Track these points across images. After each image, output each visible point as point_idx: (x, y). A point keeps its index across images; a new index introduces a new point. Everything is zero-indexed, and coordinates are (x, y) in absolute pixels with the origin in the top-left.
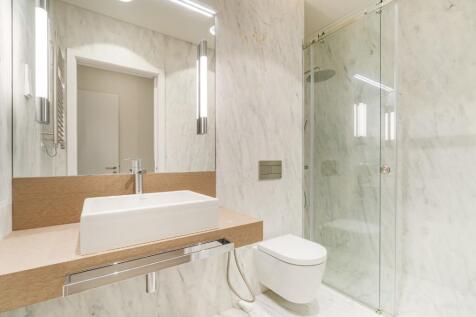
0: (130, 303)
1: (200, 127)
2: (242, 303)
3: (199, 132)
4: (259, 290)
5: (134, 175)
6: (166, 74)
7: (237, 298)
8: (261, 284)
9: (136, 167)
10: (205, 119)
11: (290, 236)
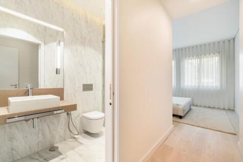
0: (26, 137)
1: (57, 72)
2: (75, 136)
3: (57, 73)
4: (83, 131)
5: (28, 90)
6: (45, 44)
7: (72, 134)
8: (84, 130)
9: (29, 86)
10: (59, 69)
11: (96, 112)
